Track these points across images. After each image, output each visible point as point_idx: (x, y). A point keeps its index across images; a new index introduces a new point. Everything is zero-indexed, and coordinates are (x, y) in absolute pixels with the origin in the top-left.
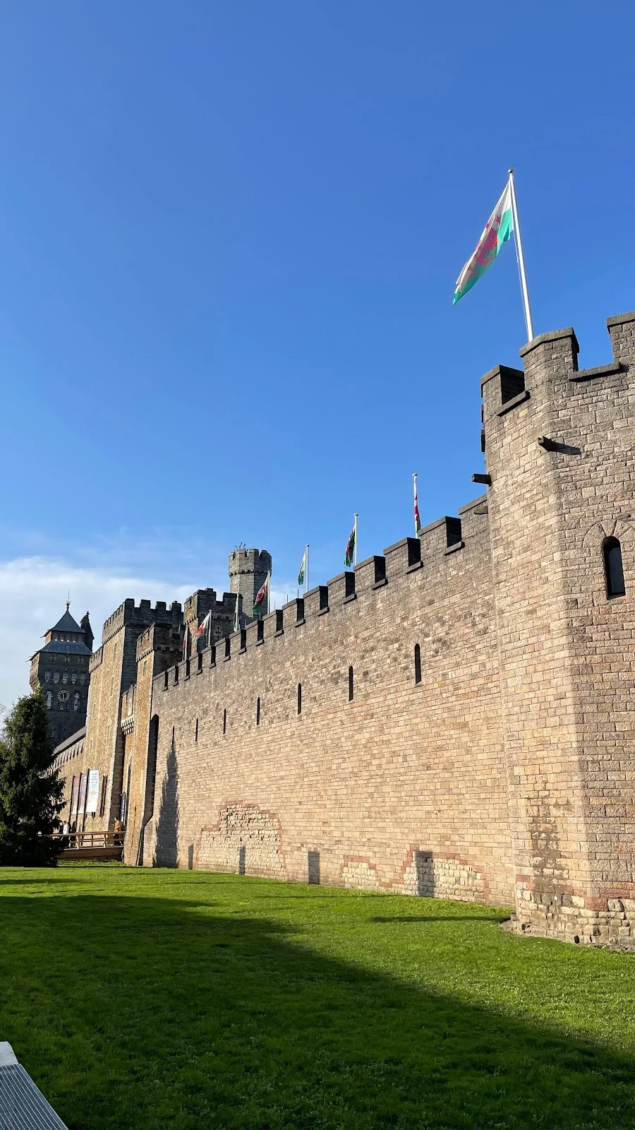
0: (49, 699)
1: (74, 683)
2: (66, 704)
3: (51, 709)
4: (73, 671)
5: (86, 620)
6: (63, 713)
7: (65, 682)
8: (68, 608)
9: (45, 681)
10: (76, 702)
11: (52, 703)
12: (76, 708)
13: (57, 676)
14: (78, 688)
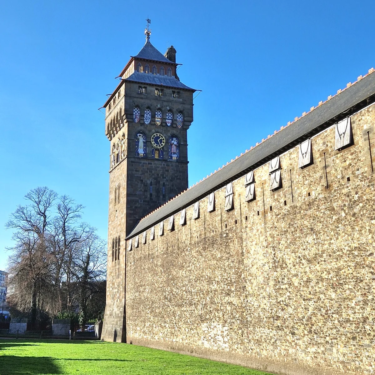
0: (141, 144)
1: (169, 125)
2: (161, 151)
3: (145, 157)
4: (168, 108)
5: (172, 52)
6: (160, 162)
7: (159, 123)
8: (148, 38)
9: (133, 120)
10: (174, 149)
11: (145, 150)
12: (175, 157)
13: (148, 115)
14: (174, 132)
